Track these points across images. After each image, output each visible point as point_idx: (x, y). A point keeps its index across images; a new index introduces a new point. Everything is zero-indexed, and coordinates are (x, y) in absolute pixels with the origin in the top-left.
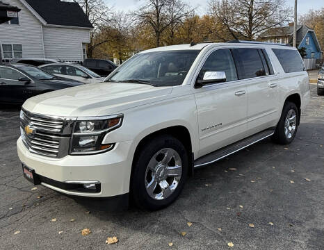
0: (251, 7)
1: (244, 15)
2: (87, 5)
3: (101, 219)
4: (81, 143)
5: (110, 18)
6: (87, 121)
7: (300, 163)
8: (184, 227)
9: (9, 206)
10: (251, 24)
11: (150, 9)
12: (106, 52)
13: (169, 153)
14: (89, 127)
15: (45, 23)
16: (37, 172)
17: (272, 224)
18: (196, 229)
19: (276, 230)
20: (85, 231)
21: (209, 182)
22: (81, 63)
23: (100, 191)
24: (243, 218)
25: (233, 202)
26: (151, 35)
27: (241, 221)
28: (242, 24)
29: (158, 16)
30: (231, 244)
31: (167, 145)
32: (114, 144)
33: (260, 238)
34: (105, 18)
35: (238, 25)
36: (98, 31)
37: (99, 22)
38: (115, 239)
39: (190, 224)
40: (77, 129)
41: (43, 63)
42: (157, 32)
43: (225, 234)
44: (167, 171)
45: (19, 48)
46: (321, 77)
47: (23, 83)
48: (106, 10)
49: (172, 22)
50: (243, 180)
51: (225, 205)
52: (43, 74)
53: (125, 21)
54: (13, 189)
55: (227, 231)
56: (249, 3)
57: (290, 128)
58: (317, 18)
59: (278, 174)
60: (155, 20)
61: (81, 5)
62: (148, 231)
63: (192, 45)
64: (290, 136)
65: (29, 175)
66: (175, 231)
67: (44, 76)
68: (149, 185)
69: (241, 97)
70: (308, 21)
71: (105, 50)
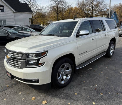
0: (92, 4)
1: (90, 7)
2: (30, 4)
3: (40, 92)
4: (30, 63)
5: (39, 8)
6: (32, 54)
7: (117, 65)
8: (74, 95)
9: (2, 87)
10: (93, 10)
11: (54, 5)
12: (38, 22)
13: (66, 65)
14: (33, 56)
15: (14, 11)
16: (12, 74)
17: (110, 93)
18: (79, 96)
19: (112, 96)
20: (33, 98)
21: (82, 75)
22: (29, 26)
23: (39, 82)
24: (98, 91)
25: (92, 84)
26: (55, 15)
27: (97, 92)
28: (89, 10)
29: (57, 8)
30: (94, 103)
31: (66, 62)
32: (44, 63)
33: (106, 100)
34: (37, 9)
35: (88, 10)
36: (35, 14)
37: (35, 10)
38: (46, 102)
39: (76, 94)
40: (28, 57)
41: (14, 27)
42: (57, 14)
43: (91, 98)
44: (66, 72)
45: (5, 21)
46: (120, 30)
47: (6, 35)
48: (38, 5)
49: (63, 10)
50: (95, 73)
51: (90, 85)
52: (14, 31)
53: (45, 10)
54: (4, 79)
55: (92, 97)
56: (92, 2)
57: (112, 51)
58: (117, 7)
59: (109, 70)
60: (56, 9)
61: (28, 4)
62: (59, 97)
63: (74, 20)
64: (111, 54)
65: (9, 75)
66: (70, 97)
67: (15, 32)
68: (59, 78)
69: (94, 40)
70: (114, 8)
71: (38, 21)
